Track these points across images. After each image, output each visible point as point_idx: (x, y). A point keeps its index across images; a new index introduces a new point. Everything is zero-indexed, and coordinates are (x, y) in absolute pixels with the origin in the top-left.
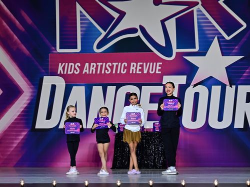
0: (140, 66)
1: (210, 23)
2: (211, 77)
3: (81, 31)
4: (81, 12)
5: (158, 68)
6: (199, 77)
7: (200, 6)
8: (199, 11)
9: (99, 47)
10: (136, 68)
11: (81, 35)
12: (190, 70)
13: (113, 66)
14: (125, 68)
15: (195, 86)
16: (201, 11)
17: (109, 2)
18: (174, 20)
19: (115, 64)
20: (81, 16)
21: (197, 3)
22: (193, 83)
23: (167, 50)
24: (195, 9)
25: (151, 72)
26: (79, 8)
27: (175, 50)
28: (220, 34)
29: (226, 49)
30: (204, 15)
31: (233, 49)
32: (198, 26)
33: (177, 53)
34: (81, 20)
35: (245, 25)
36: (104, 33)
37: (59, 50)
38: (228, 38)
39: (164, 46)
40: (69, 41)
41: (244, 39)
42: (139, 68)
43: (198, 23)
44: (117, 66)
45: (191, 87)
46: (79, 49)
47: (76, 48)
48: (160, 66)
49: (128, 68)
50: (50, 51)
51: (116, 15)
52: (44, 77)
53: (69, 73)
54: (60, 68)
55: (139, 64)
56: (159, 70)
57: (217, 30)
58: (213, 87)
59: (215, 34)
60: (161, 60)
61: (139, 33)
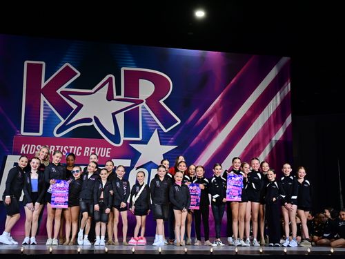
0: (93, 150)
1: (152, 117)
2: (151, 162)
3: (44, 118)
4: (44, 102)
5: (108, 152)
6: (141, 162)
7: (144, 104)
8: (144, 107)
9: (58, 132)
10: (89, 152)
11: (44, 121)
12: (134, 156)
13: (70, 149)
14: (80, 151)
15: (138, 168)
16: (145, 108)
17: (70, 96)
18: (123, 113)
19: (71, 147)
20: (44, 105)
21: (142, 101)
22: (136, 166)
23: (116, 138)
24: (140, 106)
25: (101, 155)
26: (43, 98)
27: (123, 138)
28: (159, 127)
29: (164, 140)
30: (147, 111)
31: (169, 140)
32: (143, 120)
33: (124, 141)
34: (44, 108)
35: (179, 121)
36: (63, 121)
37: (23, 133)
38: (166, 131)
39: (114, 134)
40: (32, 125)
41: (178, 132)
42: (91, 152)
43: (142, 117)
44: (73, 149)
45: (135, 169)
46: (41, 133)
47: (38, 132)
48: (109, 151)
49: (82, 151)
50: (15, 133)
51: (74, 107)
52: (9, 156)
53: (31, 153)
54: (23, 149)
55: (92, 148)
56: (109, 154)
57: (157, 124)
58: (152, 170)
59: (156, 127)
60: (111, 146)
61: (93, 123)
